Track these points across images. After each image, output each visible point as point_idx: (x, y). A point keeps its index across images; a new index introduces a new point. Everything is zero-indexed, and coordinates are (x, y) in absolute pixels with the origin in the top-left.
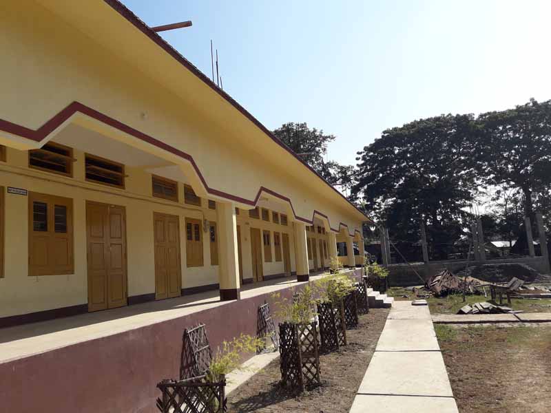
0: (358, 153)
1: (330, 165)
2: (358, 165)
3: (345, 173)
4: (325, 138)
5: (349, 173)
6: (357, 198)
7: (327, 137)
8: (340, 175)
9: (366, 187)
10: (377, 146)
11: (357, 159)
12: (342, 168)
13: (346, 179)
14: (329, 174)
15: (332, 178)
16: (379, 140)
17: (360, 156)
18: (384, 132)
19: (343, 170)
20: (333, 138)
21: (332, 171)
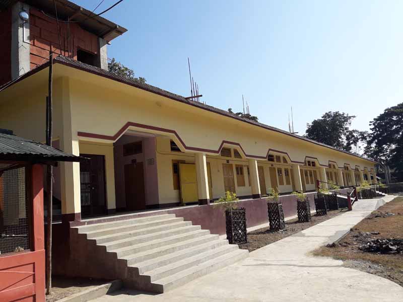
0: (370, 122)
1: (354, 131)
2: (371, 129)
3: (363, 135)
4: (350, 117)
5: (366, 135)
6: (371, 147)
7: (351, 117)
8: (360, 136)
9: (376, 141)
10: (381, 118)
11: (370, 125)
12: (361, 133)
13: (364, 138)
14: (354, 136)
15: (355, 138)
16: (383, 114)
17: (372, 123)
18: (385, 110)
19: (362, 134)
20: (354, 117)
21: (355, 134)
